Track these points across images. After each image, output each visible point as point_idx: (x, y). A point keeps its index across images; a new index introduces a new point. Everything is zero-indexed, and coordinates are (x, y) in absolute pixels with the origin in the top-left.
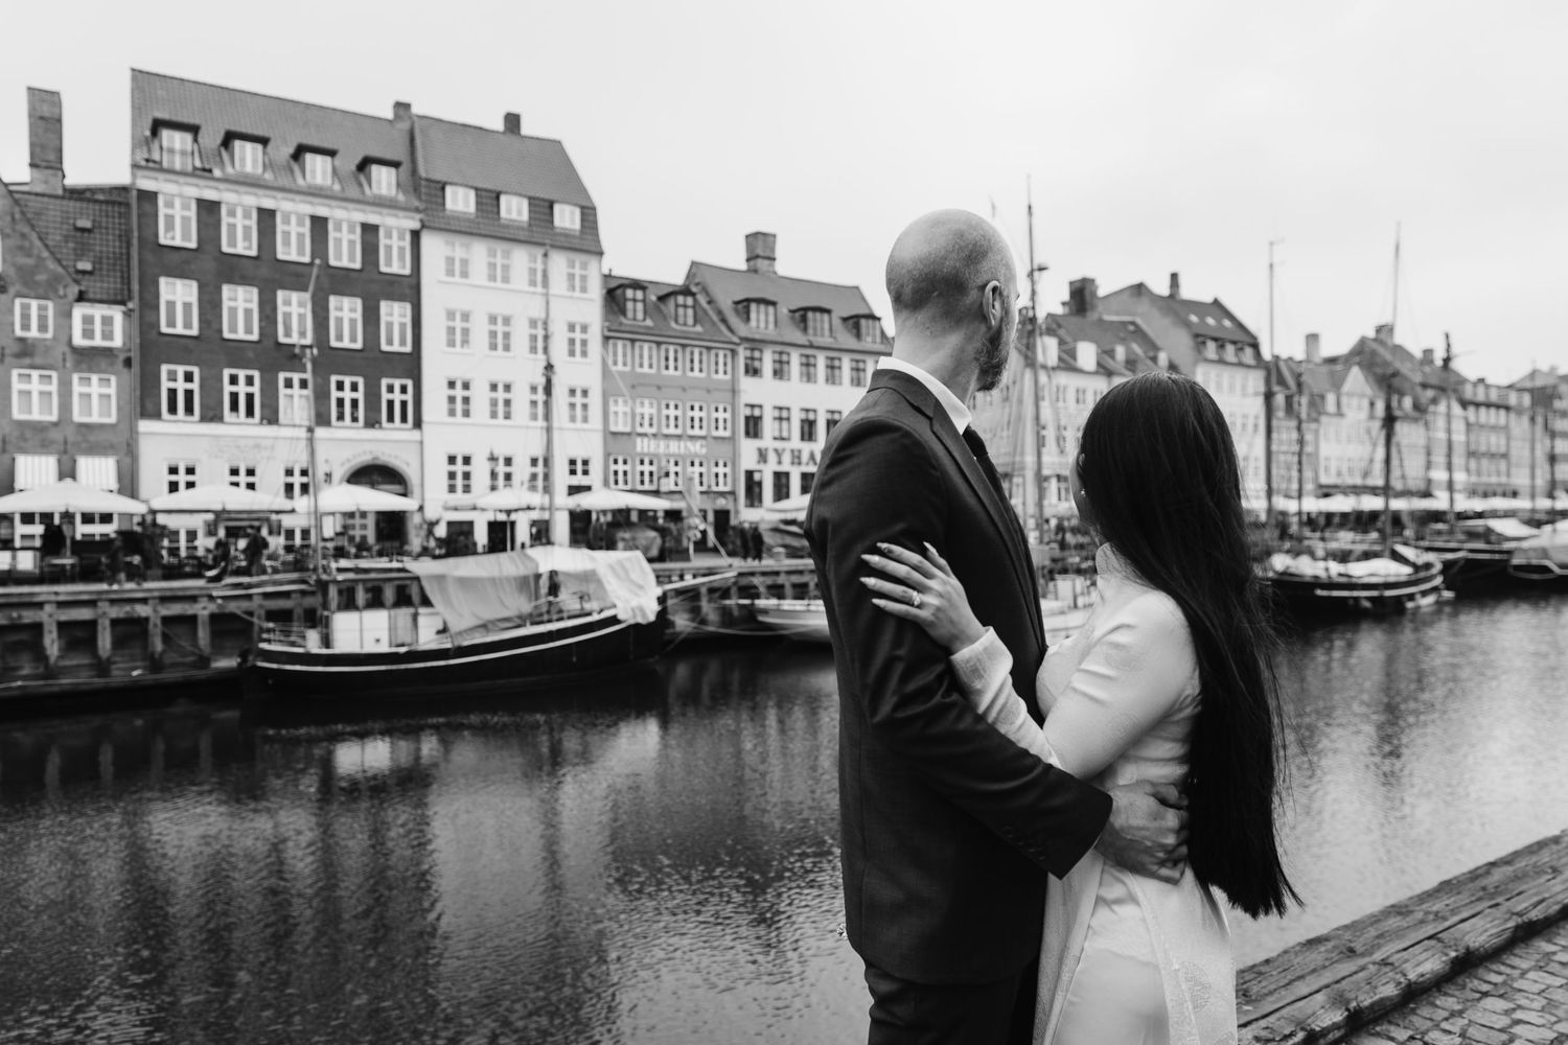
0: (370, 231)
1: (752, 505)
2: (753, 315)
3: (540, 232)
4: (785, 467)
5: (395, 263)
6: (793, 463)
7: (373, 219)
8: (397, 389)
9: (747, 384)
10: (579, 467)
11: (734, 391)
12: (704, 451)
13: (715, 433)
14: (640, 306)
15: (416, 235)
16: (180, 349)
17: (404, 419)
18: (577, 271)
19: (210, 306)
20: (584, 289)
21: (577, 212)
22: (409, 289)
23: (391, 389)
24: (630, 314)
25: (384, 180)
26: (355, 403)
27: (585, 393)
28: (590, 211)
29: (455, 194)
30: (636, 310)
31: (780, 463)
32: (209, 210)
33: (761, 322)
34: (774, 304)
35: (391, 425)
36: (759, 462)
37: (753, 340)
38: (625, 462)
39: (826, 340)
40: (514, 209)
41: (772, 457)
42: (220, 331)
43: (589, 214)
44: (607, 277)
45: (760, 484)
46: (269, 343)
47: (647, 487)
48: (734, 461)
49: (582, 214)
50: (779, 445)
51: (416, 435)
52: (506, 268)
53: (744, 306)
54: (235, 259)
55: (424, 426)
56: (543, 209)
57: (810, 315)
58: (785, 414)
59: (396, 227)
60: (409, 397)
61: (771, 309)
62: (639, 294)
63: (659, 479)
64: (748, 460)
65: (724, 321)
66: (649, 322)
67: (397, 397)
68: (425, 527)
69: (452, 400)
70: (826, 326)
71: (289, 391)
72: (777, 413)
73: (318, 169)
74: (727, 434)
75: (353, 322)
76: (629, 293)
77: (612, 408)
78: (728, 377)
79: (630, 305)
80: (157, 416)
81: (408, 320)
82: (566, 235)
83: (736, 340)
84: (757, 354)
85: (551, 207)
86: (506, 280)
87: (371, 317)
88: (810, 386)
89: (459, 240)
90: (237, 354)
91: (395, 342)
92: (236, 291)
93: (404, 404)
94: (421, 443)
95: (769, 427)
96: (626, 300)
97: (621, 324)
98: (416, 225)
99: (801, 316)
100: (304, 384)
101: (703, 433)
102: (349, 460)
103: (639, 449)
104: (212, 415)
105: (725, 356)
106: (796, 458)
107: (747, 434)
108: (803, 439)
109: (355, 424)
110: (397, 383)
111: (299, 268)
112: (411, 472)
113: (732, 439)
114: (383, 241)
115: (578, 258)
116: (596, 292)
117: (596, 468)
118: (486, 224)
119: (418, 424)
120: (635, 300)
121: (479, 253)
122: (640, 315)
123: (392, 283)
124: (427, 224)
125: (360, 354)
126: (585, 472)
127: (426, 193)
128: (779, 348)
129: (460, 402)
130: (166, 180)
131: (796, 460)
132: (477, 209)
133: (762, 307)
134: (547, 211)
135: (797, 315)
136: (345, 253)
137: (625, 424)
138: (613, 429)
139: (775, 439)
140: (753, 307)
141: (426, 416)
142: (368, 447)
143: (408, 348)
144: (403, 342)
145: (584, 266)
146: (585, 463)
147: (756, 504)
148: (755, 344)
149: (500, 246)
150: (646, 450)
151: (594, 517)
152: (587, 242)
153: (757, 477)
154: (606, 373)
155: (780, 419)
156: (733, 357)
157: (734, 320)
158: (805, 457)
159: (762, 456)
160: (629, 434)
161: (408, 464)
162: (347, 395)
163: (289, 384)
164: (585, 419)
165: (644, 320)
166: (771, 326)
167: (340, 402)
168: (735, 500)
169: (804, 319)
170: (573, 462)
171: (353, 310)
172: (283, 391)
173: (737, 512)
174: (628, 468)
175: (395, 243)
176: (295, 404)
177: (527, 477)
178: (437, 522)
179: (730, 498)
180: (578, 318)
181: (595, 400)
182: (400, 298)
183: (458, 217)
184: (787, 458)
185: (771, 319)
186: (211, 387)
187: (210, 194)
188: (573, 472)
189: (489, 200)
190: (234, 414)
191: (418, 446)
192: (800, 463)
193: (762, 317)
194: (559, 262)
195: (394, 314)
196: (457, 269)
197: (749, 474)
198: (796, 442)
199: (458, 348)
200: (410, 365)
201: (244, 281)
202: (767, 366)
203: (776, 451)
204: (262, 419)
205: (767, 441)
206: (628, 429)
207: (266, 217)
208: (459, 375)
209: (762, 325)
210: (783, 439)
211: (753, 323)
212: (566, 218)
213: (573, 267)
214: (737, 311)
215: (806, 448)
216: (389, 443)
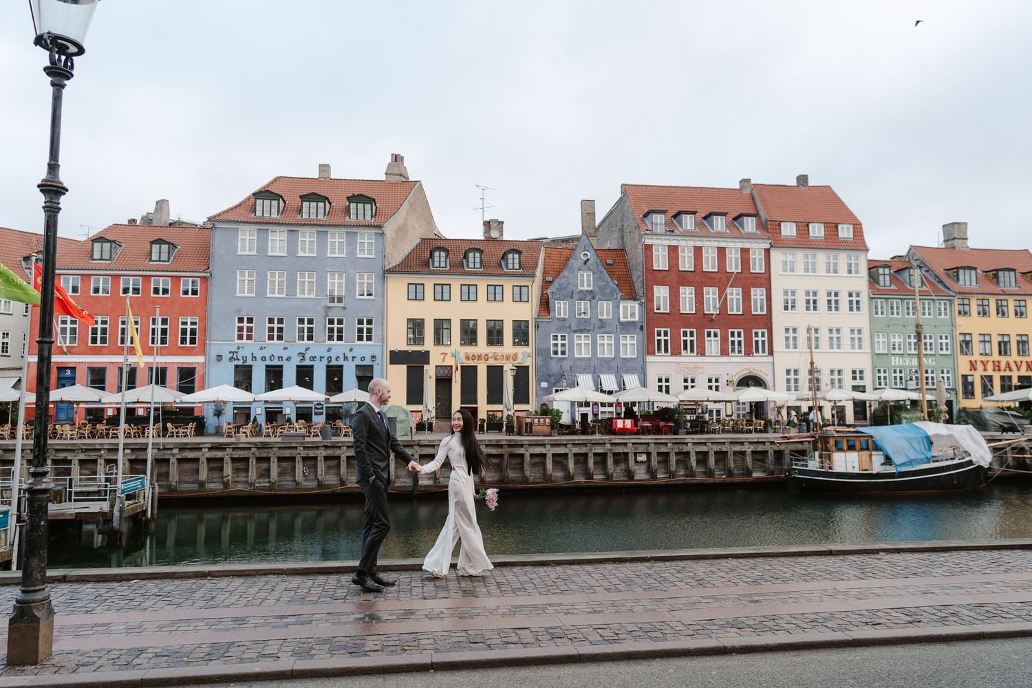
0: (745, 251)
1: (967, 398)
2: (961, 277)
3: (832, 242)
4: (990, 372)
5: (757, 267)
6: (994, 370)
7: (746, 245)
8: (760, 334)
9: (960, 320)
10: (858, 375)
11: (953, 325)
12: (934, 363)
13: (941, 352)
14: (887, 278)
15: (767, 251)
16: (663, 319)
17: (763, 351)
18: (853, 262)
19: (674, 298)
20: (857, 272)
21: (851, 227)
22: (765, 281)
23: (756, 334)
24: (882, 283)
25: (750, 224)
26: (739, 342)
27: (859, 331)
28: (858, 226)
29: (786, 226)
30: (885, 280)
31: (985, 370)
32: (673, 250)
33: (968, 280)
34: (975, 269)
35: (757, 354)
36: (971, 370)
37: (964, 293)
38: (885, 372)
39: (1014, 289)
40: (817, 231)
41: (980, 366)
42: (679, 310)
43: (857, 227)
44: (869, 261)
45: (972, 384)
46: (700, 314)
47: (898, 386)
48: (955, 369)
49: (854, 228)
50: (984, 358)
51: (770, 359)
52: (814, 264)
53: (954, 272)
54: (685, 273)
55: (774, 354)
56: (832, 228)
57: (1001, 273)
58: (987, 338)
59: (757, 248)
60: (766, 338)
61: (973, 272)
62: (887, 271)
63: (907, 381)
64: (964, 369)
65: (940, 282)
66: (893, 287)
67: (760, 339)
68: (776, 409)
69: (787, 338)
70: (1013, 280)
71: (709, 338)
72: (981, 338)
73: (719, 223)
74: (949, 352)
75: (738, 300)
76: (881, 271)
77: (876, 340)
78: (948, 317)
79: (881, 278)
80: (653, 354)
81: (764, 297)
82: (846, 241)
83: (951, 293)
84: (966, 302)
85: (837, 227)
86: (814, 270)
87: (746, 297)
88: (1004, 320)
89: (788, 251)
90: (686, 320)
91: (758, 310)
92: (685, 289)
93: (763, 342)
94: (773, 362)
95: (977, 347)
96: (879, 274)
97: (878, 290)
98: (768, 246)
99: (994, 275)
100: (716, 335)
101: (933, 352)
102: (738, 373)
103: (893, 364)
104: (676, 353)
105: (945, 304)
106: (997, 366)
107: (962, 351)
108: (1000, 353)
109: (740, 355)
110: (760, 331)
111: (713, 274)
112: (768, 379)
113: (952, 355)
114: (752, 256)
115: (853, 254)
116: (864, 272)
117: (868, 375)
118: (803, 242)
119: (771, 353)
120: (884, 275)
121: (799, 257)
122: (888, 283)
123: (756, 278)
124: (774, 245)
125: (741, 317)
126: (861, 378)
127: (769, 228)
128: (981, 297)
129: (791, 342)
130: (657, 239)
131: (997, 368)
132: (797, 234)
133: (967, 272)
134: (834, 229)
135: (991, 274)
136: (733, 265)
137: (884, 349)
138: (877, 352)
139: (981, 354)
140: (961, 272)
141: (775, 349)
142: (747, 366)
143: (765, 313)
144: (762, 309)
145: (857, 258)
146: (861, 372)
147: (970, 397)
148: (965, 295)
149: (810, 252)
150: (897, 364)
151: (868, 404)
152: (858, 244)
153: (970, 379)
154: (871, 319)
155: (984, 341)
156: (951, 305)
157: (948, 282)
158: (1003, 366)
159: (973, 366)
160: (886, 354)
161: (767, 375)
162: (736, 339)
163: (709, 334)
164: (860, 347)
165: (891, 285)
166: (974, 283)
167: (733, 342)
168: (956, 394)
169: (996, 276)
170: (854, 372)
171: (738, 294)
172: (707, 338)
173: (958, 402)
174: (886, 375)
175: (757, 256)
176: (713, 345)
177: (829, 382)
178: (782, 407)
179: (953, 393)
180: (854, 289)
181: (866, 335)
182: (761, 286)
183: (788, 239)
184: (990, 366)
185: (974, 278)
186: (675, 338)
187: (674, 243)
188: (854, 378)
189: (803, 227)
190: (685, 351)
191: (771, 365)
192: (999, 370)
193: (967, 278)
194: (843, 258)
195: (758, 294)
196: (789, 267)
197: (965, 377)
198: (996, 357)
199: (790, 311)
200: (766, 321)
201: (689, 284)
202: (974, 308)
203: (982, 361)
204: (697, 354)
205: (976, 357)
206: (886, 352)
207: (698, 251)
208: (791, 325)
209: (968, 283)
210: (986, 354)
211: (961, 282)
212: (845, 232)
213: (850, 260)
214: (948, 275)
215: (1003, 360)
216: (757, 364)
